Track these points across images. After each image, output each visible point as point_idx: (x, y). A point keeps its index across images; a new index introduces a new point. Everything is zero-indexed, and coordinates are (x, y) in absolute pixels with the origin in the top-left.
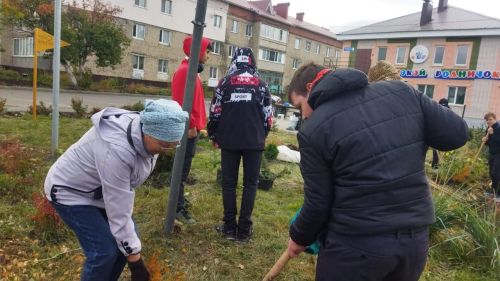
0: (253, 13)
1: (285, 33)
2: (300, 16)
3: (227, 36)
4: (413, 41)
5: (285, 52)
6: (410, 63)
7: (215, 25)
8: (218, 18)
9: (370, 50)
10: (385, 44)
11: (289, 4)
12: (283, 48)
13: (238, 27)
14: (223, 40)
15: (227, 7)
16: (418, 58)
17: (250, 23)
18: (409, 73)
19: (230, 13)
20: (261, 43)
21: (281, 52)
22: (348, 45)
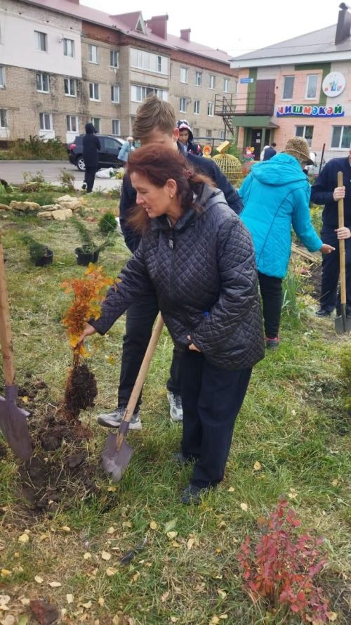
0: (118, 33)
1: (165, 60)
2: (185, 35)
3: (84, 70)
4: (326, 66)
5: (167, 89)
6: (323, 96)
7: (66, 54)
8: (69, 43)
9: (273, 81)
10: (291, 72)
11: (166, 17)
12: (164, 83)
13: (99, 54)
14: (79, 75)
15: (80, 26)
16: (332, 90)
17: (114, 48)
18: (322, 111)
19: (85, 35)
20: (133, 77)
21: (162, 89)
22: (245, 75)
